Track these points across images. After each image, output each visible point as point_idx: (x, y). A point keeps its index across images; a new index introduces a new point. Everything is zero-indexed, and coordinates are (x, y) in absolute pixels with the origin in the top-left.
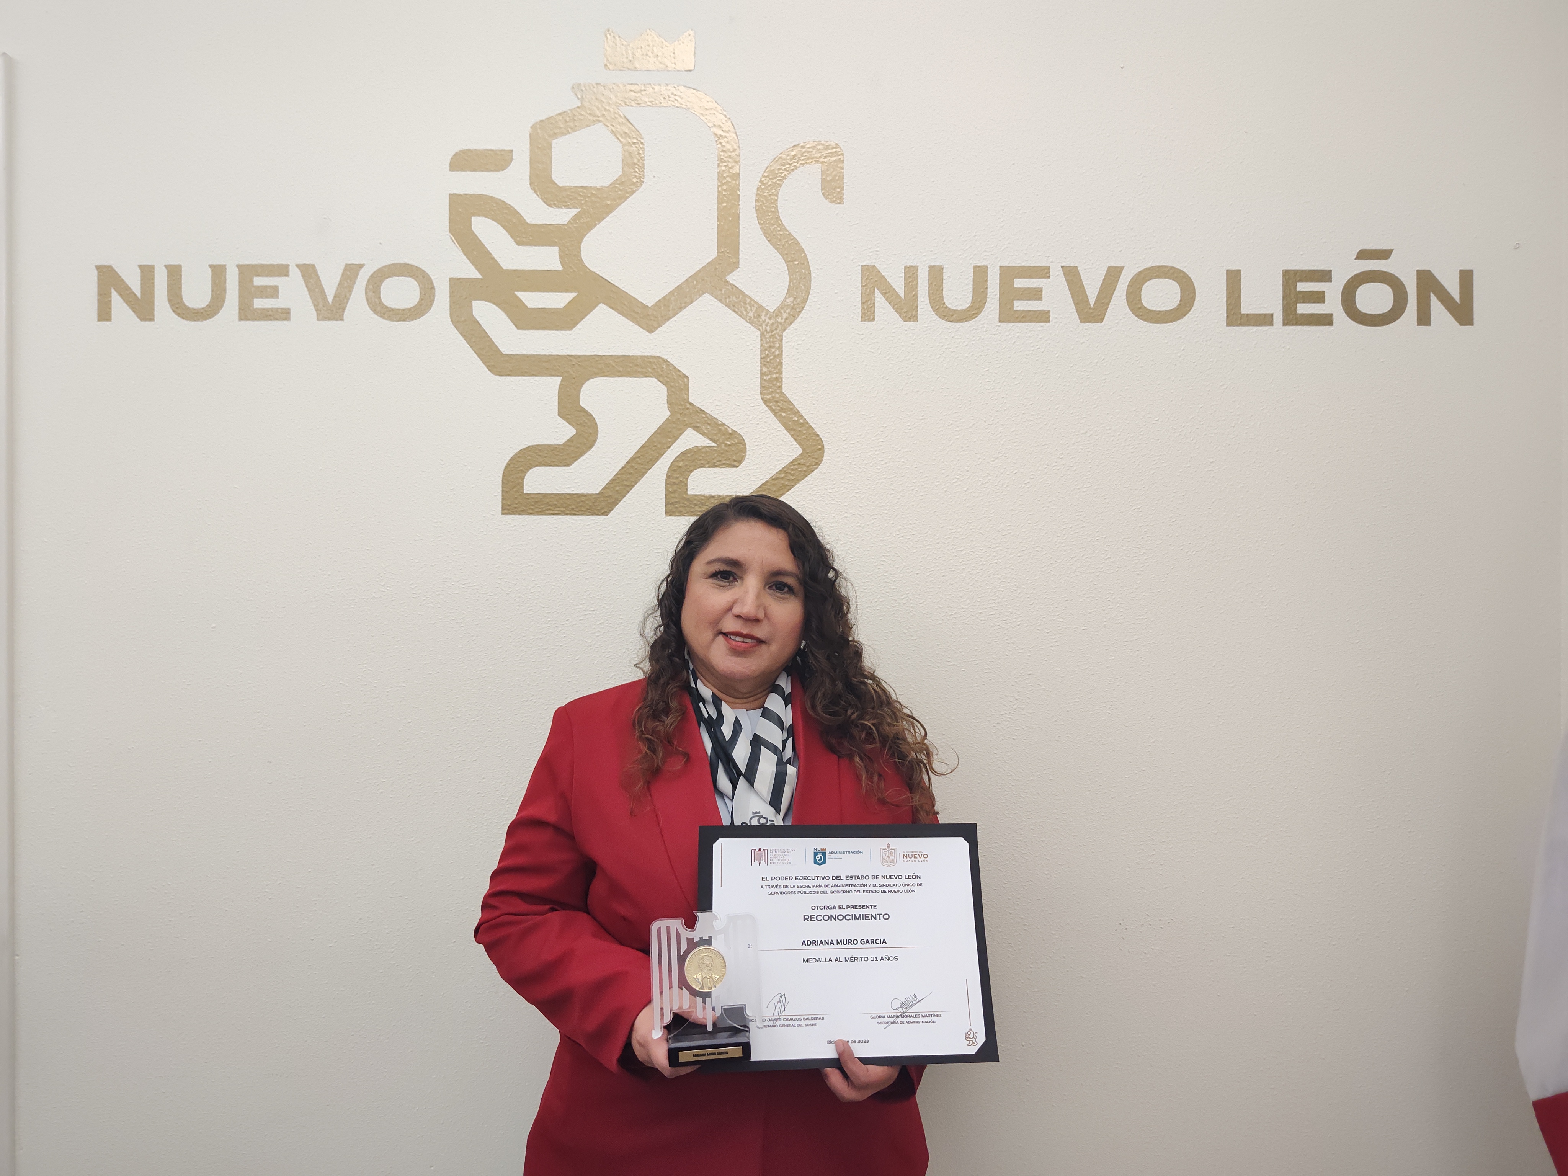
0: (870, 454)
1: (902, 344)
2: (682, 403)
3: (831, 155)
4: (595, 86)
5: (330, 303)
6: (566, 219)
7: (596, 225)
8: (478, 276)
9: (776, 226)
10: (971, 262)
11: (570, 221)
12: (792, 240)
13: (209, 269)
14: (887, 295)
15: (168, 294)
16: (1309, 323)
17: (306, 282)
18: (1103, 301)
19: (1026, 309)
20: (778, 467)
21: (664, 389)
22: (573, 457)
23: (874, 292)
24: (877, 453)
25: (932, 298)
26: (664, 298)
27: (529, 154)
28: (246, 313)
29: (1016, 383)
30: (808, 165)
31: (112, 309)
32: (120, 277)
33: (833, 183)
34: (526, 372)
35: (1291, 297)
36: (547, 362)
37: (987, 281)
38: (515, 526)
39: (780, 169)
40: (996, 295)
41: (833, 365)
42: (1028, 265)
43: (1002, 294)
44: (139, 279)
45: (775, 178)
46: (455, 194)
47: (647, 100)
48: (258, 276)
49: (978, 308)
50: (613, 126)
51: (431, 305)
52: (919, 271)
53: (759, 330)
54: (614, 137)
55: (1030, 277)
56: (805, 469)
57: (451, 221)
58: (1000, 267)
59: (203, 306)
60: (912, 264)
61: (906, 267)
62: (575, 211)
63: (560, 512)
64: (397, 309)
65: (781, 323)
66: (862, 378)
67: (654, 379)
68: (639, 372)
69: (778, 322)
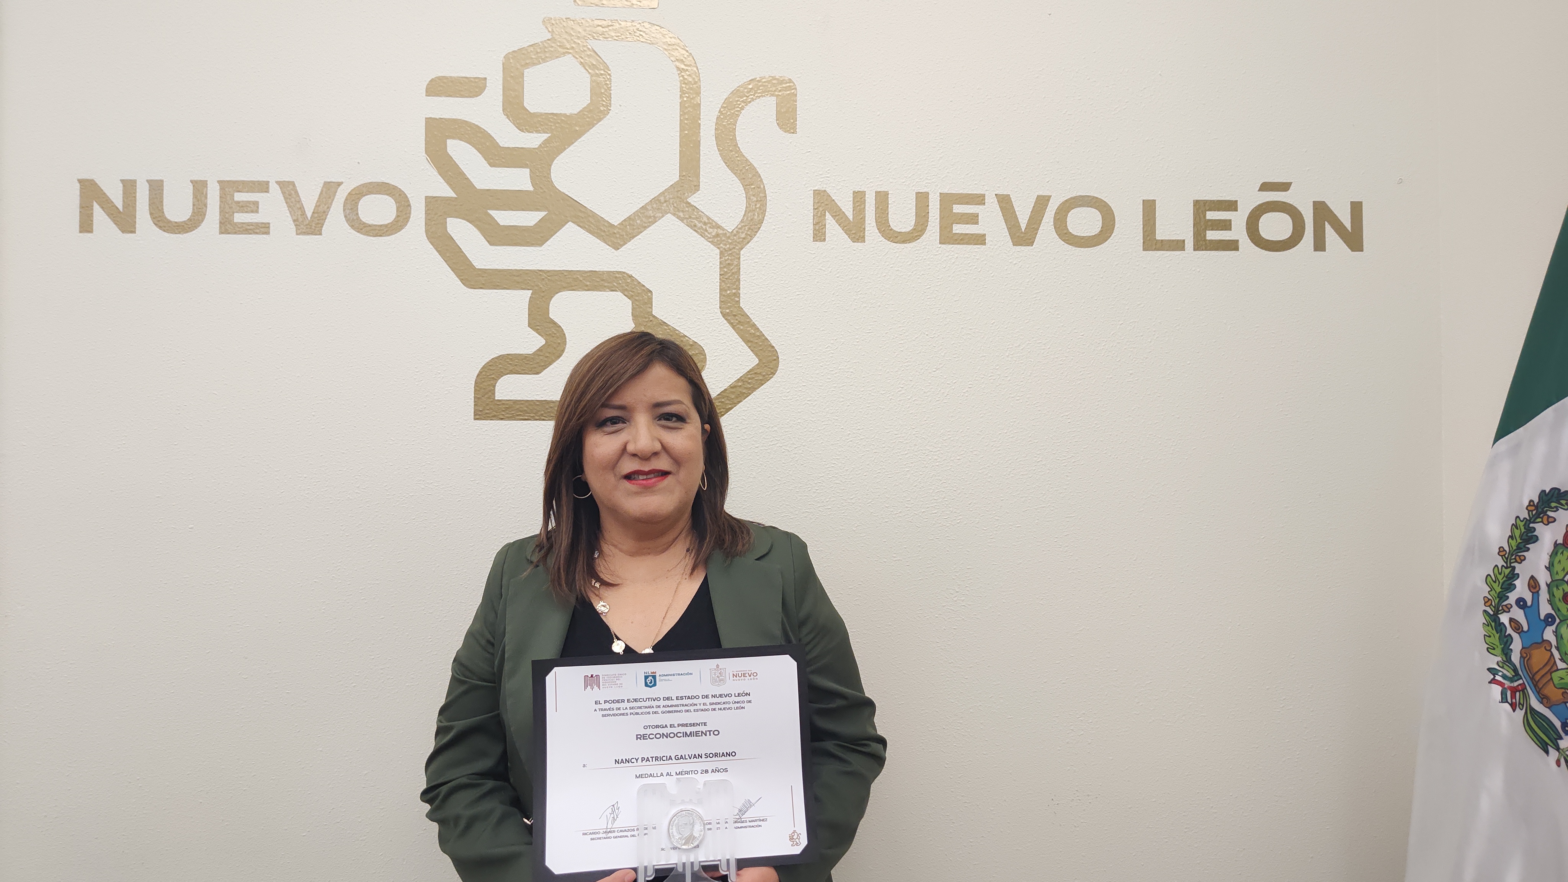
0: (821, 365)
1: (851, 263)
2: (647, 316)
3: (786, 89)
4: (565, 20)
5: (309, 219)
6: (537, 143)
7: (565, 149)
8: (452, 194)
9: (734, 153)
10: (914, 188)
11: (541, 145)
12: (749, 165)
13: (191, 184)
14: (837, 217)
15: (149, 208)
16: (1217, 249)
17: (285, 198)
18: (1033, 226)
19: (964, 233)
20: (736, 376)
21: (628, 303)
22: (543, 366)
23: (825, 215)
24: (828, 363)
25: (879, 221)
26: (629, 218)
27: (501, 82)
28: (227, 226)
29: (955, 300)
30: (764, 98)
31: (94, 221)
32: (102, 190)
33: (787, 115)
34: (498, 285)
35: (1201, 225)
36: (518, 276)
37: (928, 206)
38: (487, 430)
39: (738, 101)
40: (937, 219)
41: (787, 282)
42: (965, 192)
43: (941, 218)
44: (121, 192)
45: (734, 108)
46: (431, 118)
47: (613, 34)
48: (239, 191)
49: (921, 231)
50: (582, 58)
51: (407, 222)
52: (866, 196)
53: (718, 248)
54: (583, 68)
55: (967, 203)
56: (761, 378)
57: (427, 143)
58: (940, 193)
59: (184, 220)
60: (860, 190)
61: (854, 192)
62: (546, 136)
63: (530, 418)
64: (375, 225)
65: (738, 243)
66: (814, 294)
67: (619, 293)
68: (605, 286)
69: (736, 241)
